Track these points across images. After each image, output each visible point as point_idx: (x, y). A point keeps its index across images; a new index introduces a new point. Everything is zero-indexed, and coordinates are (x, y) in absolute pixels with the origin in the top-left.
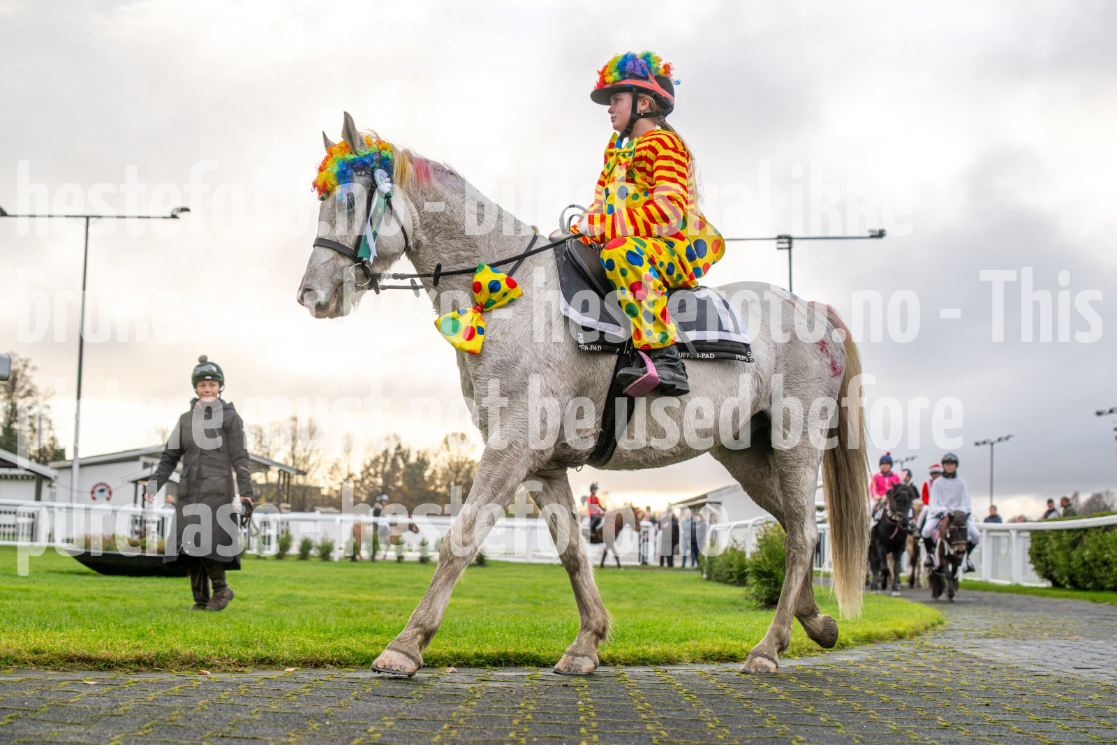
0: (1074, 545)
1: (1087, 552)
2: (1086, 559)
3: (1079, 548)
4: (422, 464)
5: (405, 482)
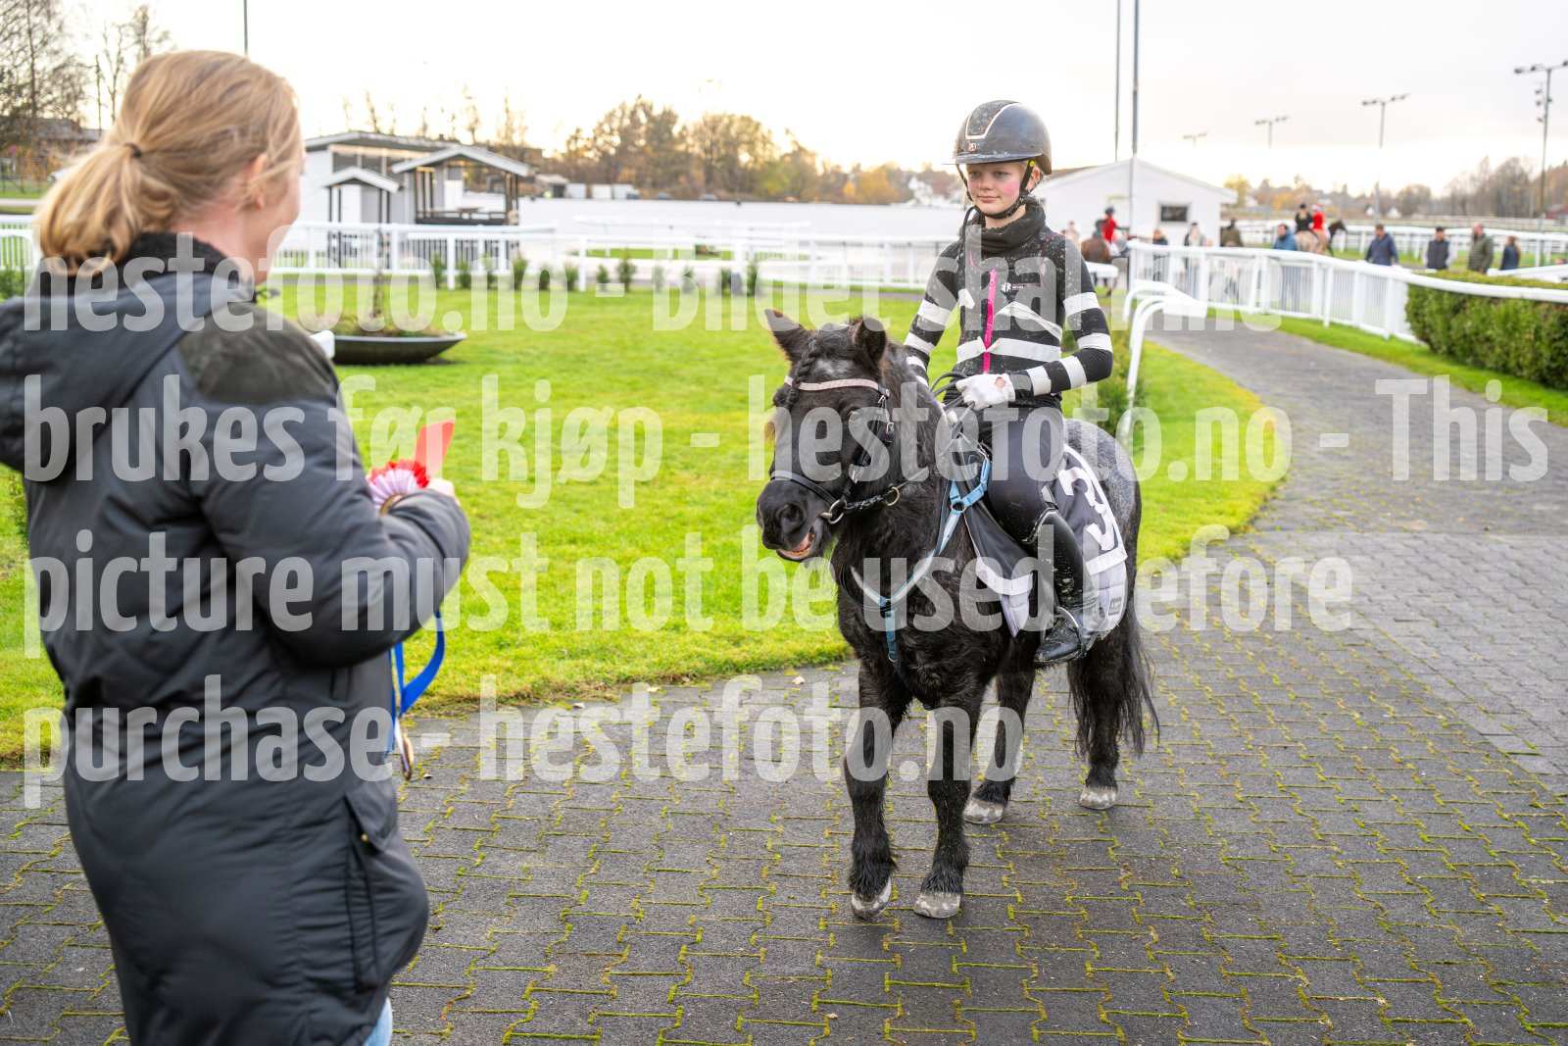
0: (1456, 310)
1: (1469, 324)
2: (1468, 331)
3: (1460, 315)
4: (668, 118)
5: (649, 140)
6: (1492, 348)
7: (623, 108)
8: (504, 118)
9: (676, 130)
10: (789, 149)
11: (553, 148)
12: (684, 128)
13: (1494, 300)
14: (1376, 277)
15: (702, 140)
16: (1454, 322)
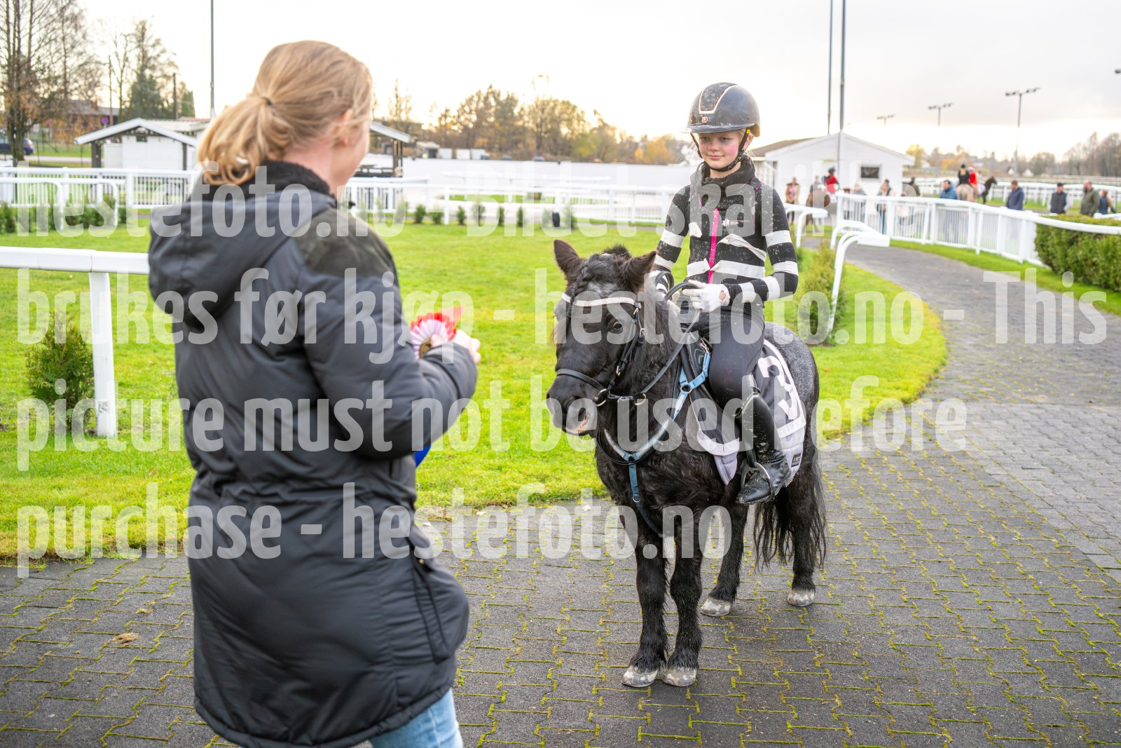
0: (1071, 243)
1: (1081, 252)
2: (1079, 258)
3: (1074, 247)
4: (511, 102)
5: (497, 118)
6: (1097, 271)
7: (479, 94)
8: (394, 101)
9: (516, 111)
10: (595, 124)
11: (429, 122)
12: (522, 109)
13: (1099, 236)
14: (1013, 219)
15: (535, 118)
16: (1070, 252)
